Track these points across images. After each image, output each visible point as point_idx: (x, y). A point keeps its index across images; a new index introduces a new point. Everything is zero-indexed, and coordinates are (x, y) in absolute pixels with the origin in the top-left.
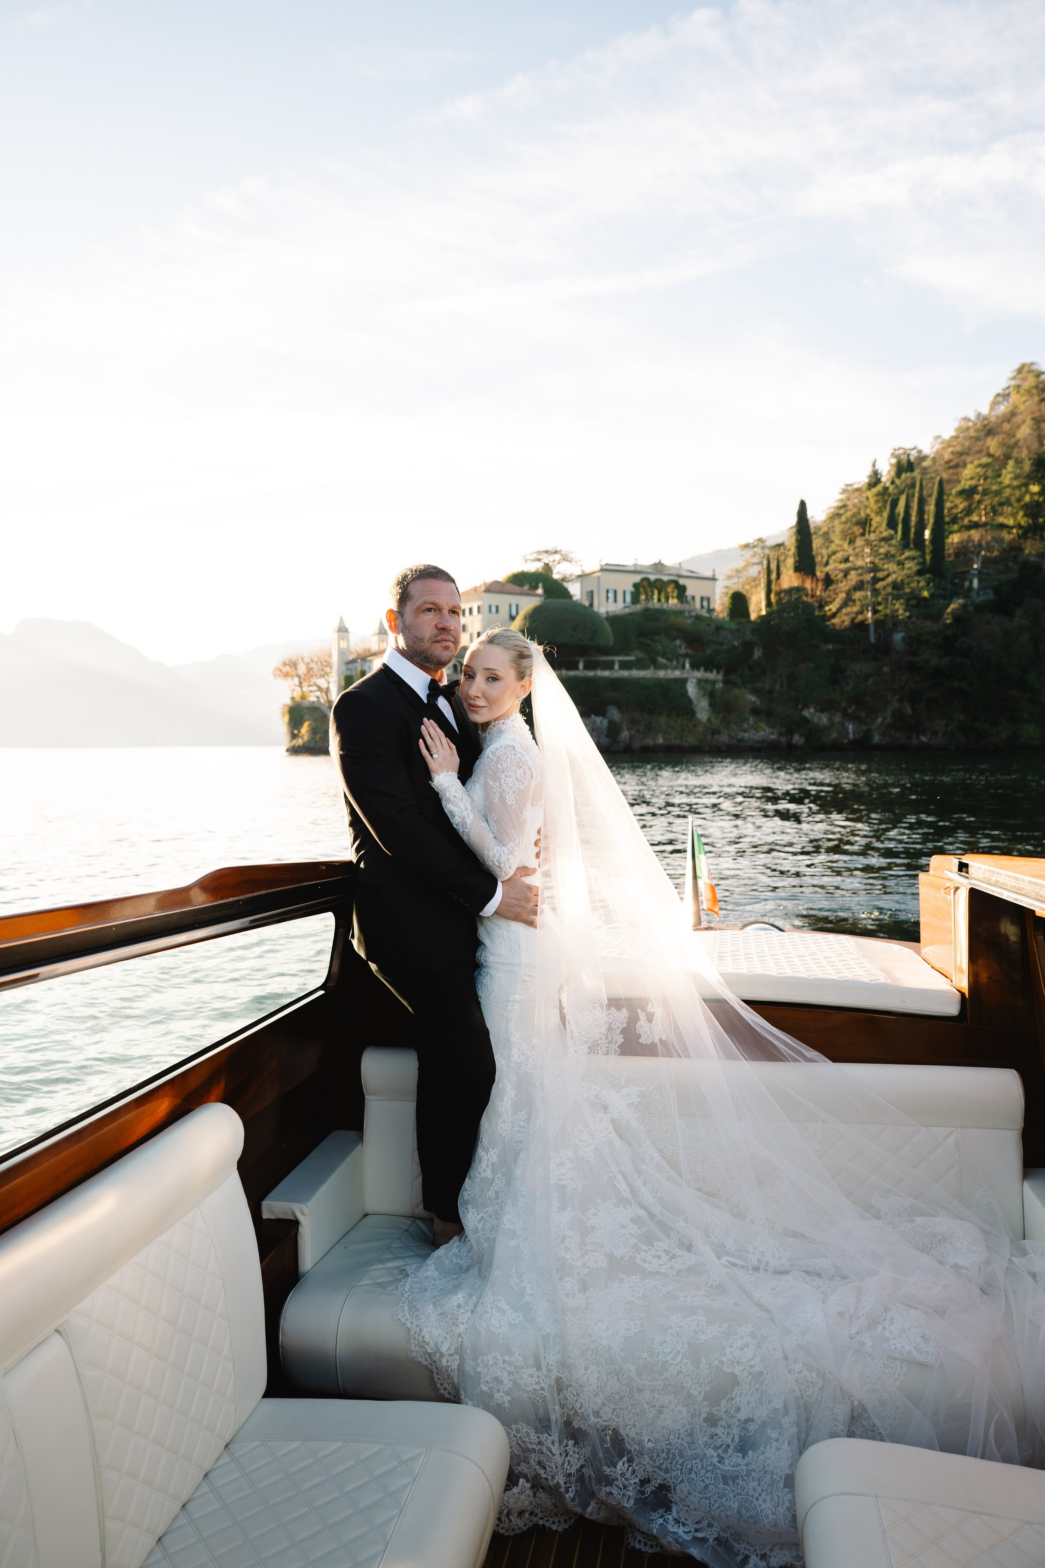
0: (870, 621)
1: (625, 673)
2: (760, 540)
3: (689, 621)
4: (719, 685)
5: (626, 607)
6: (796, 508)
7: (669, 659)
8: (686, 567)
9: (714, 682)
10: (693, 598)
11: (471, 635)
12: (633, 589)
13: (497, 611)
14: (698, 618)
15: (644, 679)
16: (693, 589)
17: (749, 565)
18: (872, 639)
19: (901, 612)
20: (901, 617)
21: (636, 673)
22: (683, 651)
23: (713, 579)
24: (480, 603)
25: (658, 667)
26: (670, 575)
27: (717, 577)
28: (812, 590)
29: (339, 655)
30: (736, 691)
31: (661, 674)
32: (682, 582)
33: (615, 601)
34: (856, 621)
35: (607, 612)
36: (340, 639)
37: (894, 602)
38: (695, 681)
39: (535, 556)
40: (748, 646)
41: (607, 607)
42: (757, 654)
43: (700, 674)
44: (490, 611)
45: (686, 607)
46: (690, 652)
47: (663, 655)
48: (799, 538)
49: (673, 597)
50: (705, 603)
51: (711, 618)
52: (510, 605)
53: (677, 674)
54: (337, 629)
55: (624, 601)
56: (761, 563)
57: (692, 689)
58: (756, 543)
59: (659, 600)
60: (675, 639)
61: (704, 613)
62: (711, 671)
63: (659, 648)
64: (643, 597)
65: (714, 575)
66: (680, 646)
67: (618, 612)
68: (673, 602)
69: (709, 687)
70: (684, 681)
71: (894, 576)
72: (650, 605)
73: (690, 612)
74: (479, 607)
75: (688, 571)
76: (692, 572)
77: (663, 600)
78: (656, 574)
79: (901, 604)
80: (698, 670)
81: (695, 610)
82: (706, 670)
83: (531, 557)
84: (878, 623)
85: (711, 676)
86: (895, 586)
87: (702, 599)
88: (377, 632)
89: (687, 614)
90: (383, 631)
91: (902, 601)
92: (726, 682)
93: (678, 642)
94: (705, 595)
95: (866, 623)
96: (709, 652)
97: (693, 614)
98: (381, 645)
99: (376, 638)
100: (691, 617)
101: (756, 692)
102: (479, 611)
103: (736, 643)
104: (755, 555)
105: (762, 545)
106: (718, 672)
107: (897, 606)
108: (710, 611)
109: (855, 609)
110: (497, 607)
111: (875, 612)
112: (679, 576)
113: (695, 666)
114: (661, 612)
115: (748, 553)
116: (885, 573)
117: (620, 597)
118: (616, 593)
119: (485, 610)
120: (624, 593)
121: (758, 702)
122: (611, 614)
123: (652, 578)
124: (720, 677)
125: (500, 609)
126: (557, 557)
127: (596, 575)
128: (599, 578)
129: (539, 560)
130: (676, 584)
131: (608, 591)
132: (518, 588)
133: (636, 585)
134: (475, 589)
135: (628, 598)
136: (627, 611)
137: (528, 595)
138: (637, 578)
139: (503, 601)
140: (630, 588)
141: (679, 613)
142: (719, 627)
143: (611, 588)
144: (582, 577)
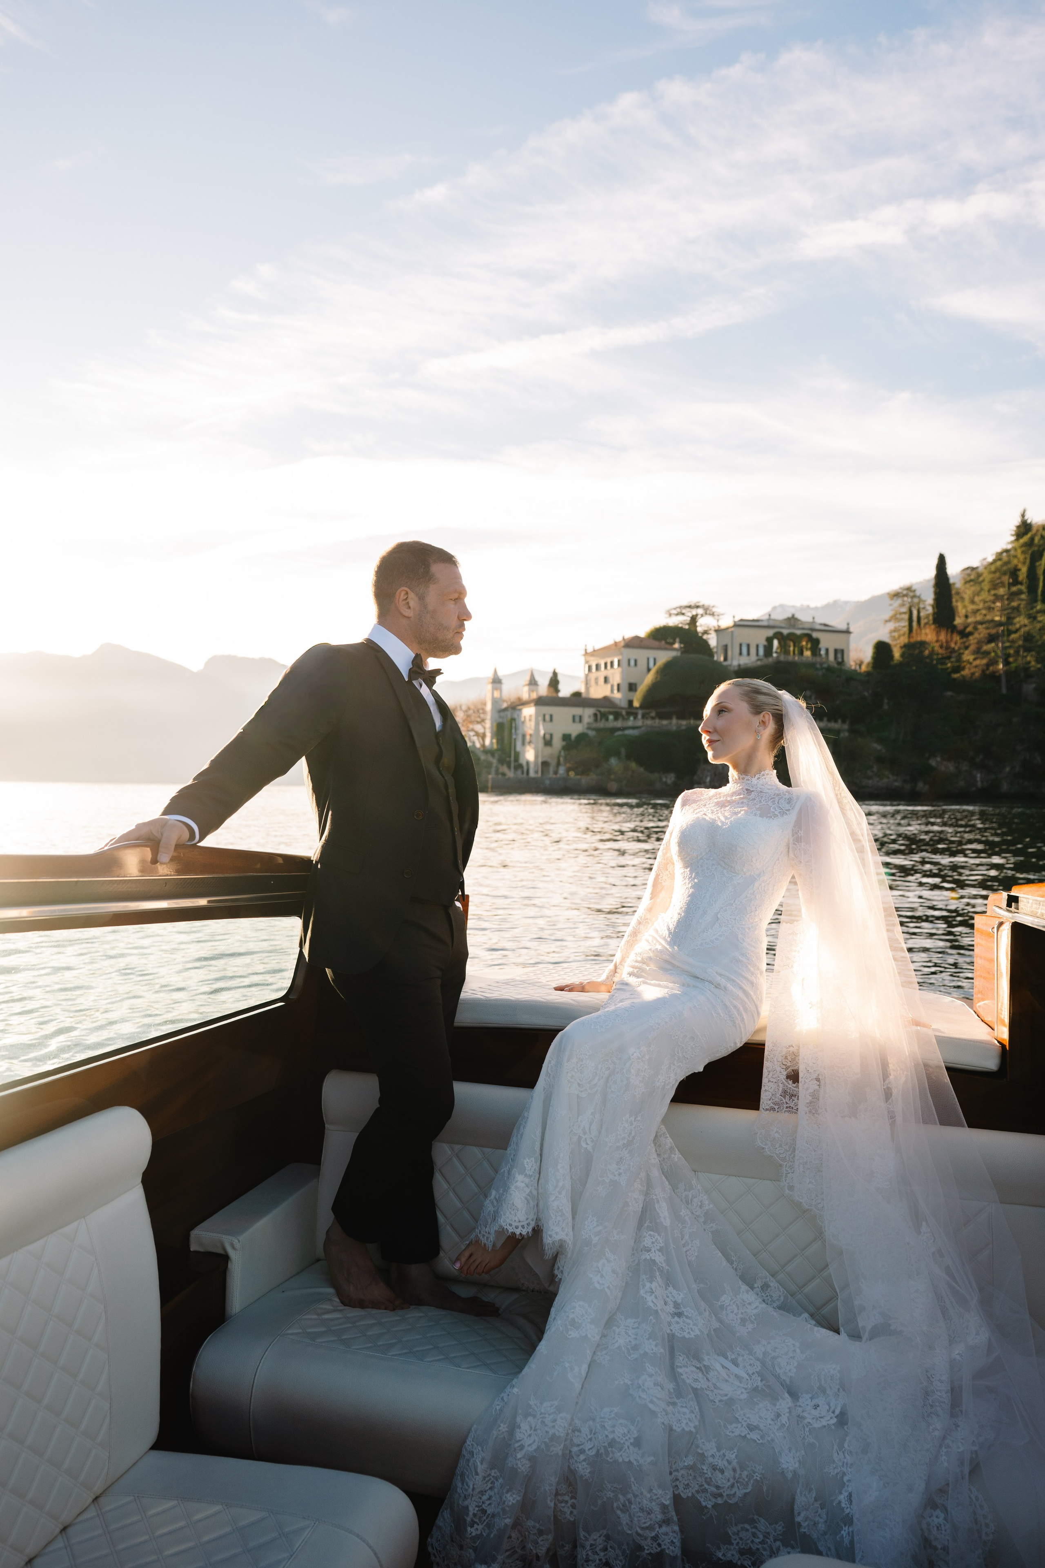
0: (1002, 672)
2: (911, 590)
3: (820, 673)
5: (758, 660)
6: (935, 562)
8: (820, 620)
9: (836, 732)
10: (827, 651)
11: (612, 686)
12: (765, 643)
13: (636, 664)
14: (829, 669)
16: (827, 643)
17: (896, 615)
18: (1004, 691)
19: (1033, 663)
20: (1032, 669)
23: (847, 632)
24: (620, 657)
26: (803, 629)
27: (852, 629)
28: (947, 642)
29: (493, 704)
30: (861, 740)
32: (815, 635)
33: (748, 654)
34: (988, 672)
35: (739, 665)
36: (494, 689)
37: (1025, 654)
39: (679, 610)
41: (739, 660)
44: (629, 664)
45: (818, 659)
48: (938, 590)
49: (807, 649)
50: (839, 656)
51: (841, 670)
52: (648, 659)
54: (491, 681)
55: (757, 654)
58: (905, 593)
59: (794, 653)
61: (838, 665)
62: (836, 721)
64: (776, 650)
65: (848, 628)
67: (750, 665)
68: (807, 653)
71: (1027, 629)
72: (784, 658)
73: (821, 664)
74: (619, 661)
75: (821, 624)
76: (825, 625)
77: (798, 653)
78: (788, 628)
79: (1032, 656)
81: (827, 662)
82: (829, 720)
83: (674, 612)
84: (1010, 674)
85: (835, 725)
86: (1028, 637)
87: (836, 651)
88: (527, 682)
89: (818, 666)
90: (533, 682)
91: (1034, 653)
92: (851, 731)
94: (839, 647)
95: (997, 674)
96: (838, 702)
97: (825, 666)
98: (531, 694)
99: (526, 689)
100: (822, 669)
101: (881, 740)
102: (619, 665)
103: (866, 694)
104: (900, 604)
106: (844, 722)
107: (1029, 658)
108: (842, 663)
109: (985, 661)
110: (636, 661)
111: (1007, 663)
112: (813, 630)
114: (793, 664)
115: (896, 602)
116: (1018, 626)
117: (753, 651)
118: (748, 646)
119: (625, 663)
120: (757, 646)
121: (884, 751)
122: (742, 667)
123: (785, 632)
124: (846, 727)
125: (639, 663)
126: (700, 611)
127: (730, 630)
128: (732, 632)
129: (683, 614)
130: (809, 637)
131: (741, 645)
132: (656, 643)
133: (770, 640)
134: (616, 644)
135: (761, 652)
136: (759, 663)
137: (666, 649)
138: (770, 633)
139: (642, 655)
140: (763, 642)
141: (812, 665)
142: (851, 677)
143: (745, 642)
144: (718, 631)
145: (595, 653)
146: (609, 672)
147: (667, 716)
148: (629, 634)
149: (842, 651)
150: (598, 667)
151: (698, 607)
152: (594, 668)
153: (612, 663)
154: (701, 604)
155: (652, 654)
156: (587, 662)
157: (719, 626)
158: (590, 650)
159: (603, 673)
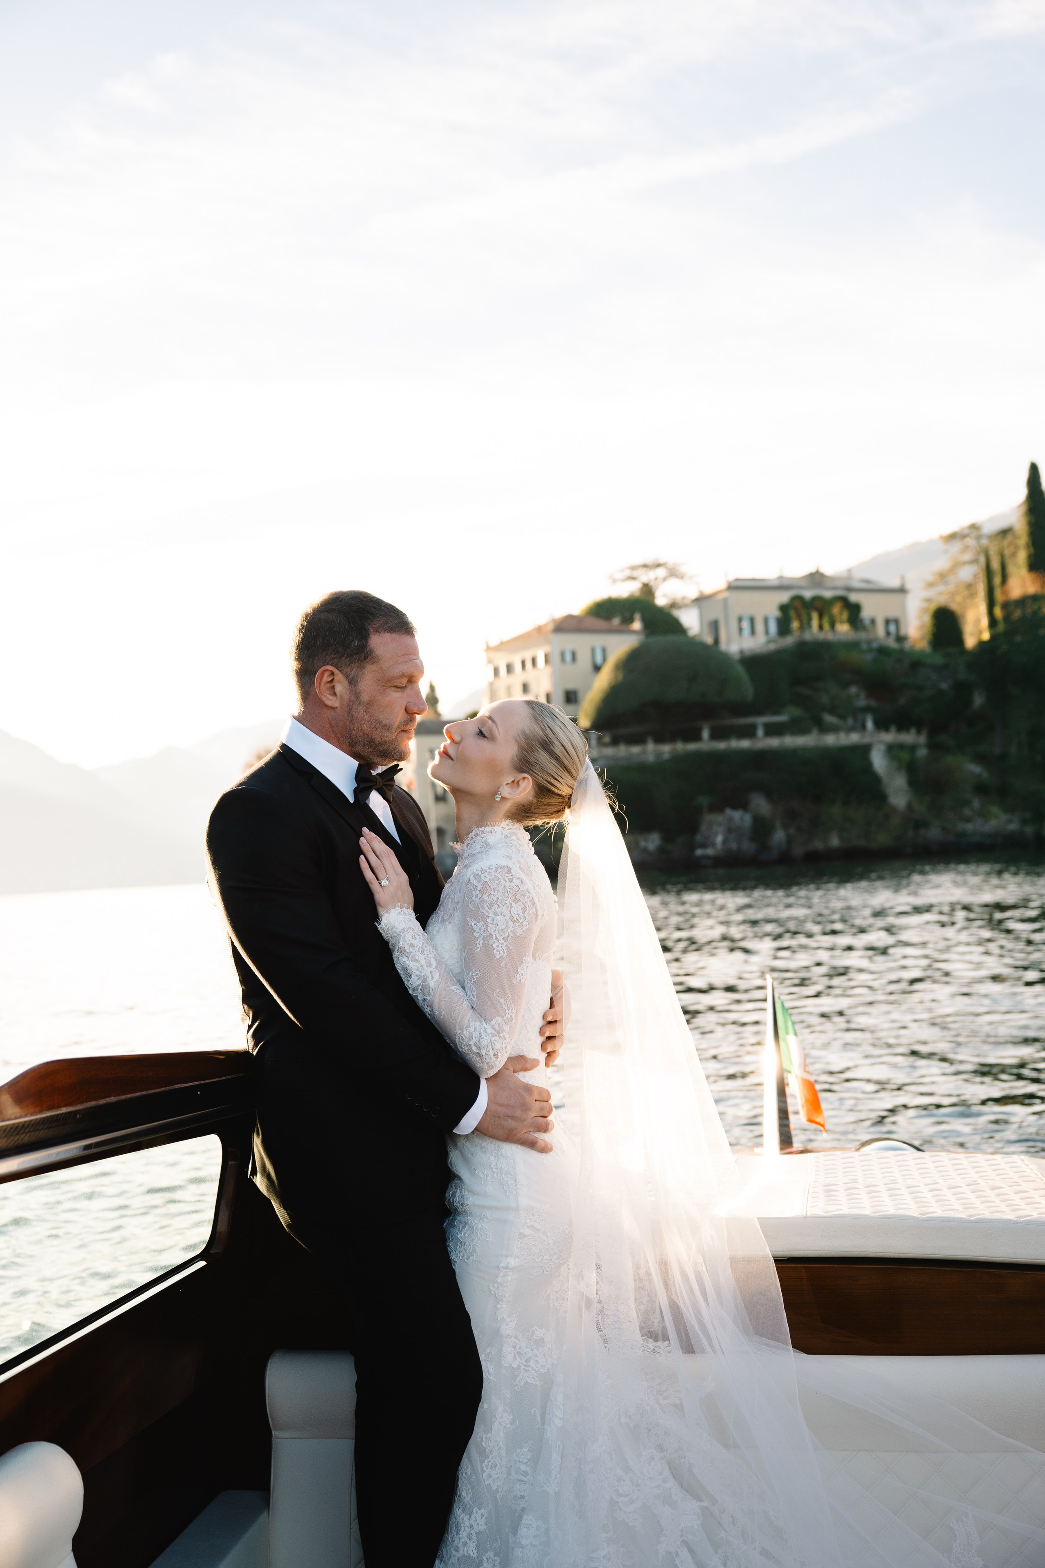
1: (774, 742)
2: (974, 527)
3: (869, 657)
4: (922, 752)
5: (769, 642)
7: (842, 717)
8: (858, 575)
9: (913, 748)
10: (873, 621)
12: (778, 615)
13: (574, 659)
14: (883, 651)
15: (804, 749)
16: (872, 608)
17: (957, 565)
21: (791, 741)
22: (862, 702)
23: (902, 590)
24: (547, 649)
25: (824, 729)
26: (834, 588)
27: (909, 586)
30: (950, 760)
31: (830, 740)
32: (853, 598)
33: (753, 632)
35: (739, 650)
38: (882, 747)
39: (625, 573)
40: (963, 690)
41: (740, 644)
42: (978, 700)
43: (890, 737)
44: (563, 660)
45: (862, 636)
46: (873, 703)
47: (832, 711)
48: (1032, 519)
49: (842, 622)
50: (892, 628)
51: (901, 651)
52: (593, 650)
53: (855, 738)
55: (767, 632)
56: (975, 561)
57: (878, 761)
58: (967, 531)
59: (821, 627)
60: (846, 685)
61: (892, 643)
62: (908, 731)
63: (825, 699)
64: (795, 625)
65: (903, 585)
66: (857, 696)
67: (758, 650)
68: (843, 628)
69: (905, 756)
70: (865, 749)
72: (807, 636)
73: (869, 642)
74: (546, 656)
75: (861, 581)
76: (867, 581)
77: (826, 626)
78: (812, 589)
80: (887, 729)
81: (876, 639)
82: (900, 731)
83: (620, 576)
85: (909, 738)
87: (887, 622)
89: (864, 646)
92: (932, 746)
93: (853, 690)
94: (892, 614)
96: (902, 701)
97: (875, 645)
100: (871, 650)
101: (979, 758)
102: (546, 662)
103: (944, 686)
104: (966, 548)
105: (975, 533)
106: (919, 732)
108: (900, 639)
110: (574, 654)
112: (850, 589)
113: (882, 725)
114: (825, 646)
115: (956, 547)
117: (760, 627)
118: (752, 621)
119: (556, 658)
120: (766, 620)
121: (985, 775)
122: (747, 654)
123: (808, 594)
124: (922, 739)
125: (579, 656)
126: (661, 572)
127: (721, 596)
128: (725, 600)
129: (634, 578)
130: (844, 602)
131: (740, 620)
132: (601, 624)
133: (784, 608)
134: (539, 629)
135: (773, 628)
136: (772, 647)
137: (618, 631)
138: (784, 597)
139: (583, 644)
140: (774, 613)
141: (854, 645)
142: (915, 663)
143: (746, 613)
144: (701, 600)
145: (503, 647)
146: (530, 675)
147: (638, 739)
148: (560, 613)
149: (897, 622)
150: (509, 668)
151: (658, 565)
152: (503, 670)
153: (534, 661)
154: (662, 561)
155: (598, 641)
156: (490, 661)
157: (701, 593)
158: (494, 643)
159: (519, 676)
